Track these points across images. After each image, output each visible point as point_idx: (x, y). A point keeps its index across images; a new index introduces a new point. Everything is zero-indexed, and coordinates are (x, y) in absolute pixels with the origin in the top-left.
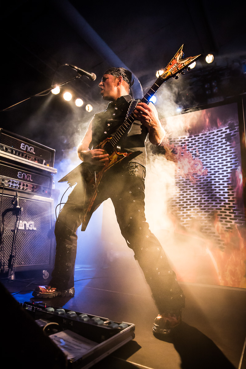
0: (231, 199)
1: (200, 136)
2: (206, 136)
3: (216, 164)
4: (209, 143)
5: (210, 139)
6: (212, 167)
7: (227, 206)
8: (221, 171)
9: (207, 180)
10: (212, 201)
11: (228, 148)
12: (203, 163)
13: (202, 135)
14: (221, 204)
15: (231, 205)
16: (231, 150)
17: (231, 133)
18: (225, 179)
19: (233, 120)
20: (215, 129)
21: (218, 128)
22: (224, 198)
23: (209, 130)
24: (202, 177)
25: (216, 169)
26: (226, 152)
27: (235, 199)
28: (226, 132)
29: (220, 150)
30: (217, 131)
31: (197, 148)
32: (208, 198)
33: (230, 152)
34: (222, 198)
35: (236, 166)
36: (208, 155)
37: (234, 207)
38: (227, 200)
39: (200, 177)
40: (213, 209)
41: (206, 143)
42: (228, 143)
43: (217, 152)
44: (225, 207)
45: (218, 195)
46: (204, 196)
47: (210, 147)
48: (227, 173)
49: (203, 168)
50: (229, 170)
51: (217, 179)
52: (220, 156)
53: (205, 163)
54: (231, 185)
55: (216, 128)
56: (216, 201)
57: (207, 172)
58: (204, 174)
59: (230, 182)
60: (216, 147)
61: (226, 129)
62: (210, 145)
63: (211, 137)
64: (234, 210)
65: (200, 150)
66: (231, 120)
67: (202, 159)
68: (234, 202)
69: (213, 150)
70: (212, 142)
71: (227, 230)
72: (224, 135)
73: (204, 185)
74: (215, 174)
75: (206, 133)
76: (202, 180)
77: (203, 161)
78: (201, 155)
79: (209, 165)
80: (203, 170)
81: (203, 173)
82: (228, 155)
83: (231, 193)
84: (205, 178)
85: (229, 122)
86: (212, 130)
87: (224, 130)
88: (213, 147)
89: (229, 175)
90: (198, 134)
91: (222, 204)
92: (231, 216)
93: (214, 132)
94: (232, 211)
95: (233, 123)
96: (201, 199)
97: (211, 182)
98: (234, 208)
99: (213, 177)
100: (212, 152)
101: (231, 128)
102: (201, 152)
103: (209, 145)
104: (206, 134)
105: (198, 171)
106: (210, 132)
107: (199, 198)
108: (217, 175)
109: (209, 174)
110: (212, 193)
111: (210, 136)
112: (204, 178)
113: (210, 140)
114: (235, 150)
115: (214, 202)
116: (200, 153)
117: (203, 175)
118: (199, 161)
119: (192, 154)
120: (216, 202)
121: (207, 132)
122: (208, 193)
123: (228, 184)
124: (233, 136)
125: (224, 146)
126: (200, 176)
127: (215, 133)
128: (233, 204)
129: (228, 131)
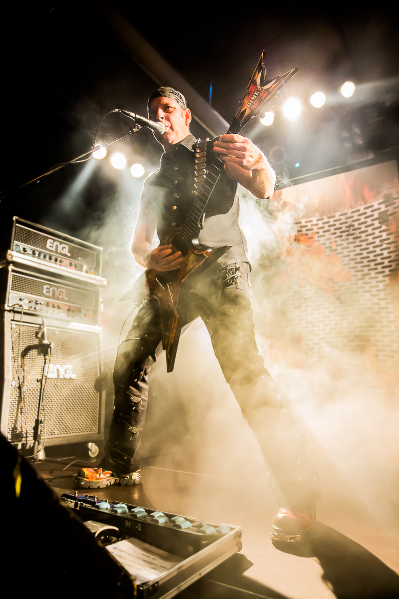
1: (337, 217)
2: (346, 216)
3: (366, 262)
4: (352, 228)
5: (353, 221)
6: (359, 266)
8: (373, 274)
11: (384, 235)
12: (343, 261)
13: (340, 215)
16: (388, 239)
17: (388, 211)
18: (381, 286)
19: (390, 188)
20: (361, 205)
21: (365, 203)
22: (380, 317)
23: (352, 207)
24: (341, 284)
25: (366, 271)
26: (381, 241)
28: (380, 209)
29: (370, 239)
30: (365, 209)
31: (333, 237)
33: (387, 242)
34: (377, 317)
36: (352, 248)
39: (339, 284)
41: (348, 229)
42: (384, 227)
43: (366, 242)
47: (354, 234)
48: (384, 276)
49: (344, 269)
50: (387, 271)
52: (371, 249)
53: (346, 262)
55: (363, 203)
58: (346, 279)
60: (363, 235)
61: (379, 204)
62: (354, 232)
63: (356, 217)
65: (338, 239)
66: (387, 189)
67: (340, 255)
69: (359, 240)
70: (356, 226)
72: (376, 214)
75: (346, 211)
77: (344, 259)
78: (339, 248)
80: (343, 273)
81: (344, 278)
82: (384, 246)
85: (384, 192)
86: (356, 207)
87: (376, 206)
88: (359, 235)
89: (387, 279)
90: (333, 215)
93: (359, 210)
94: (393, 338)
95: (391, 194)
99: (360, 283)
100: (358, 243)
101: (388, 201)
102: (340, 243)
103: (351, 232)
104: (346, 214)
105: (335, 275)
106: (353, 210)
107: (339, 319)
108: (367, 279)
111: (353, 217)
113: (353, 223)
114: (396, 237)
116: (337, 245)
117: (344, 281)
118: (337, 259)
119: (324, 246)
121: (349, 210)
123: (385, 294)
124: (392, 214)
125: (377, 233)
126: (339, 282)
127: (362, 211)
129: (383, 208)
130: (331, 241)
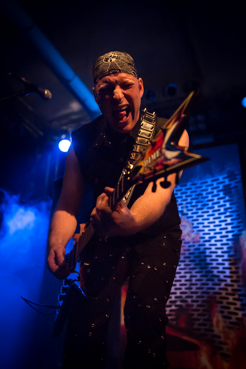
0: (234, 278)
1: (188, 186)
2: (196, 186)
3: (212, 226)
4: (200, 197)
5: (202, 191)
6: (206, 230)
7: (230, 289)
8: (218, 237)
9: (199, 249)
10: (208, 280)
11: (228, 205)
12: (193, 224)
13: (191, 185)
14: (220, 285)
15: (236, 287)
16: (231, 208)
17: (230, 185)
18: (225, 248)
20: (208, 178)
21: (213, 176)
22: (225, 276)
23: (201, 179)
24: (191, 244)
25: (212, 234)
26: (225, 209)
27: (241, 279)
28: (224, 182)
29: (216, 207)
30: (212, 181)
31: (184, 202)
32: (202, 276)
33: (230, 210)
34: (222, 276)
35: (240, 231)
36: (200, 214)
37: (240, 290)
38: (229, 280)
39: (188, 245)
40: (208, 293)
41: (197, 197)
42: (227, 198)
43: (212, 210)
44: (226, 289)
45: (215, 272)
46: (196, 272)
47: (202, 202)
48: (228, 240)
49: (193, 231)
50: (230, 236)
51: (213, 249)
52: (217, 216)
53: (195, 225)
54: (234, 258)
55: (210, 176)
56: (213, 280)
57: (198, 238)
58: (195, 240)
59: (232, 253)
60: (210, 203)
61: (224, 178)
62: (203, 199)
63: (204, 188)
64: (240, 295)
65: (189, 205)
66: (230, 166)
67: (191, 219)
68: (240, 284)
69: (206, 207)
70: (204, 195)
71: (232, 326)
72: (221, 187)
73: (195, 257)
74: (209, 241)
75: (196, 182)
76: (192, 248)
78: (190, 213)
79: (201, 227)
80: (193, 235)
81: (193, 239)
82: (228, 214)
83: (234, 270)
84: (196, 246)
85: (228, 169)
86: (205, 179)
87: (221, 179)
88: (206, 203)
89: (230, 242)
90: (185, 184)
91: (223, 285)
92: (235, 304)
93: (207, 182)
94: (236, 297)
95: (234, 171)
96: (191, 276)
97: (205, 252)
98: (239, 293)
99: (207, 245)
100: (205, 210)
101: (231, 176)
102: (190, 208)
103: (200, 200)
104: (196, 184)
105: (185, 236)
106: (202, 181)
107: (188, 276)
108: (213, 242)
109: (202, 240)
110: (206, 268)
111: (201, 187)
112: (194, 246)
113: (202, 193)
114: (237, 207)
115: (210, 283)
116: (188, 210)
117: (194, 242)
118: (188, 222)
120: (214, 282)
121: (198, 181)
122: (201, 268)
123: (229, 256)
124: (234, 188)
125: (222, 202)
126: (188, 243)
127: (209, 183)
128: (239, 286)
129: (227, 182)
130: (183, 206)
